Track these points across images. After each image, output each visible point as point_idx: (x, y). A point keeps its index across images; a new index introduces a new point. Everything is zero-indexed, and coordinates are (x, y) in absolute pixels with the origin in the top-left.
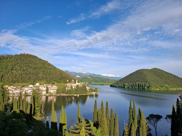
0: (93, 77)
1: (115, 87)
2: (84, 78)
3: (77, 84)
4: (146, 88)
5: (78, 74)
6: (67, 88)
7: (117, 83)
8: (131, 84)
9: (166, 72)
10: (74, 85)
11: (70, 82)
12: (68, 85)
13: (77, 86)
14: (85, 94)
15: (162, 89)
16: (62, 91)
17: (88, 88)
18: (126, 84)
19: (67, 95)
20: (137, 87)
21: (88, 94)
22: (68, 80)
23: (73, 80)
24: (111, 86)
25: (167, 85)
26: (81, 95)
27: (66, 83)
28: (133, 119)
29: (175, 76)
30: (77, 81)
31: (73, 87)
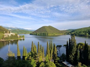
0: (19, 30)
1: (32, 34)
2: (14, 30)
3: (11, 33)
4: (46, 34)
5: (9, 28)
6: (5, 36)
7: (33, 32)
8: (40, 33)
9: (54, 28)
10: (9, 34)
11: (6, 32)
12: (5, 34)
13: (12, 35)
14: (17, 39)
15: (52, 35)
16: (2, 38)
17: (18, 36)
18: (38, 33)
19: (5, 40)
20: (42, 34)
21: (19, 39)
22: (5, 32)
23: (8, 32)
24: (30, 34)
25: (54, 33)
26: (15, 39)
27: (4, 33)
28: (51, 48)
29: (57, 29)
30: (11, 32)
31: (9, 36)
